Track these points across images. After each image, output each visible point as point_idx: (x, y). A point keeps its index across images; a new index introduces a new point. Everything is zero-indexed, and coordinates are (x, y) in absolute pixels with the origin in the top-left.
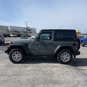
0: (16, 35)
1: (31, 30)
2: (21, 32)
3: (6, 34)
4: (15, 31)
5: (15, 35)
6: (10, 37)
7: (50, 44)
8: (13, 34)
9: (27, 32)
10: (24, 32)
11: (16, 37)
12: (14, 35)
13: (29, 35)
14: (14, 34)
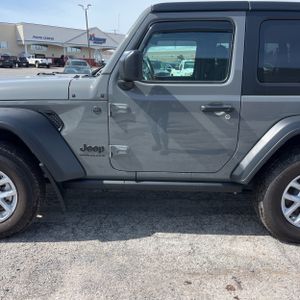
0: (50, 61)
1: (104, 40)
2: (69, 50)
3: (10, 54)
4: (46, 46)
5: (45, 61)
6: (28, 65)
7: (211, 110)
8: (36, 56)
9: (89, 49)
10: (79, 48)
11: (48, 66)
12: (39, 60)
13: (98, 58)
14: (43, 56)
